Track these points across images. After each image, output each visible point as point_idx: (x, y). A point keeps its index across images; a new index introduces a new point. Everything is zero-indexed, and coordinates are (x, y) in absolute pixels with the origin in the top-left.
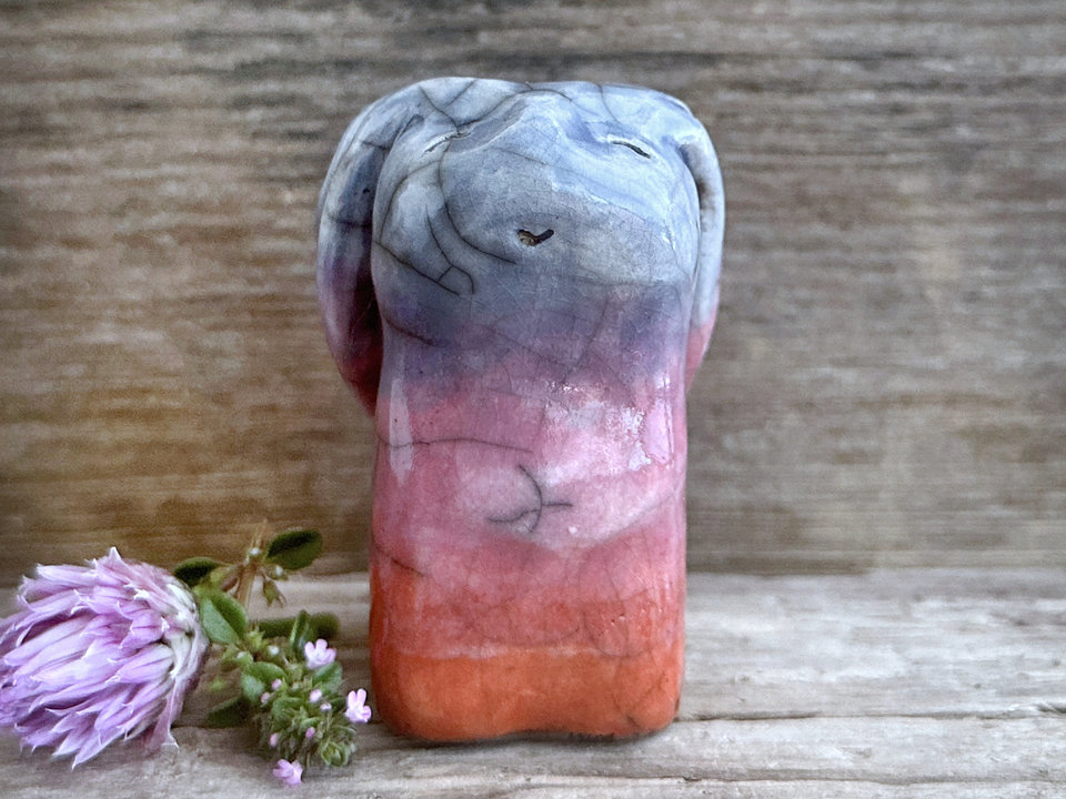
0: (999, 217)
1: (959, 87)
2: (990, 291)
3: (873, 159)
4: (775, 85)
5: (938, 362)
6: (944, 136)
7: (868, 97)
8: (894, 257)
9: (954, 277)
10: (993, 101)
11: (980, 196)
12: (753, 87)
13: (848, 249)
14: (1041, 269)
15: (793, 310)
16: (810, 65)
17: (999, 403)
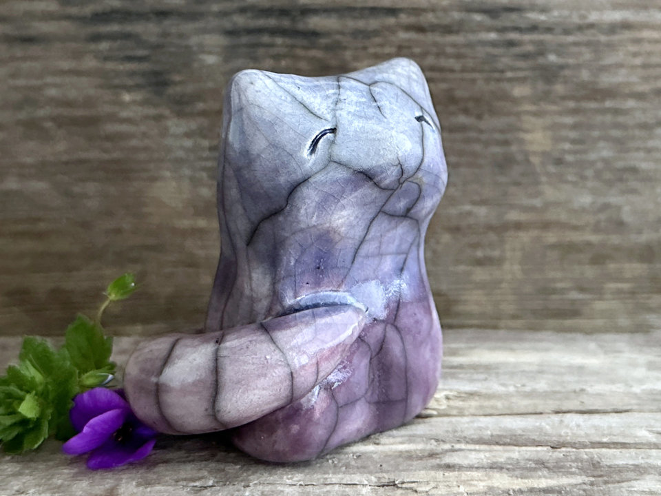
0: (575, 112)
1: (549, 30)
2: (570, 158)
3: (497, 75)
4: (433, 28)
5: (537, 202)
6: (541, 60)
7: (493, 36)
8: (509, 136)
9: (548, 149)
10: (570, 39)
11: (564, 98)
12: (420, 29)
13: (481, 131)
14: (601, 144)
16: (456, 15)
17: (575, 228)
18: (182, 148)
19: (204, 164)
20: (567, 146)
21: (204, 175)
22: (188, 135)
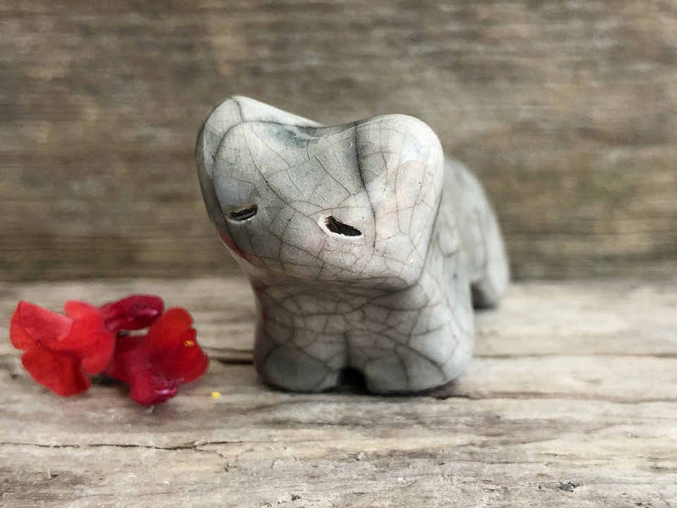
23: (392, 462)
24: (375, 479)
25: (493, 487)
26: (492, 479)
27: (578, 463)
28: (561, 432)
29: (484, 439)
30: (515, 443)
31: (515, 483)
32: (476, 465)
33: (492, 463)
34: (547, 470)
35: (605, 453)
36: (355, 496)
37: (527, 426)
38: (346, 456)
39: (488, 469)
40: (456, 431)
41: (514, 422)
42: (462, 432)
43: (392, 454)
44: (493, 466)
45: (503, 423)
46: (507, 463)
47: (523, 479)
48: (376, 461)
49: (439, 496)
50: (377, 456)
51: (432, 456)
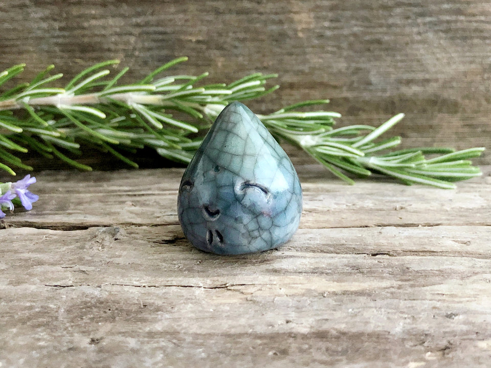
2: (328, 33)
5: (306, 68)
8: (282, 17)
9: (312, 26)
13: (261, 14)
14: (353, 22)
15: (237, 43)
17: (335, 87)
18: (39, 29)
19: (55, 40)
20: (327, 24)
21: (57, 49)
22: (44, 19)
23: (345, 298)
24: (335, 310)
25: (406, 316)
26: (405, 310)
27: (456, 300)
28: (446, 278)
29: (400, 283)
30: (419, 286)
31: (419, 313)
32: (396, 301)
33: (405, 300)
34: (438, 304)
35: (472, 293)
36: (324, 321)
37: (425, 275)
38: (317, 294)
39: (402, 304)
40: (383, 278)
41: (417, 272)
42: (386, 278)
43: (345, 293)
44: (405, 302)
45: (411, 272)
46: (414, 300)
47: (424, 310)
48: (335, 297)
49: (374, 322)
50: (335, 294)
51: (369, 295)
